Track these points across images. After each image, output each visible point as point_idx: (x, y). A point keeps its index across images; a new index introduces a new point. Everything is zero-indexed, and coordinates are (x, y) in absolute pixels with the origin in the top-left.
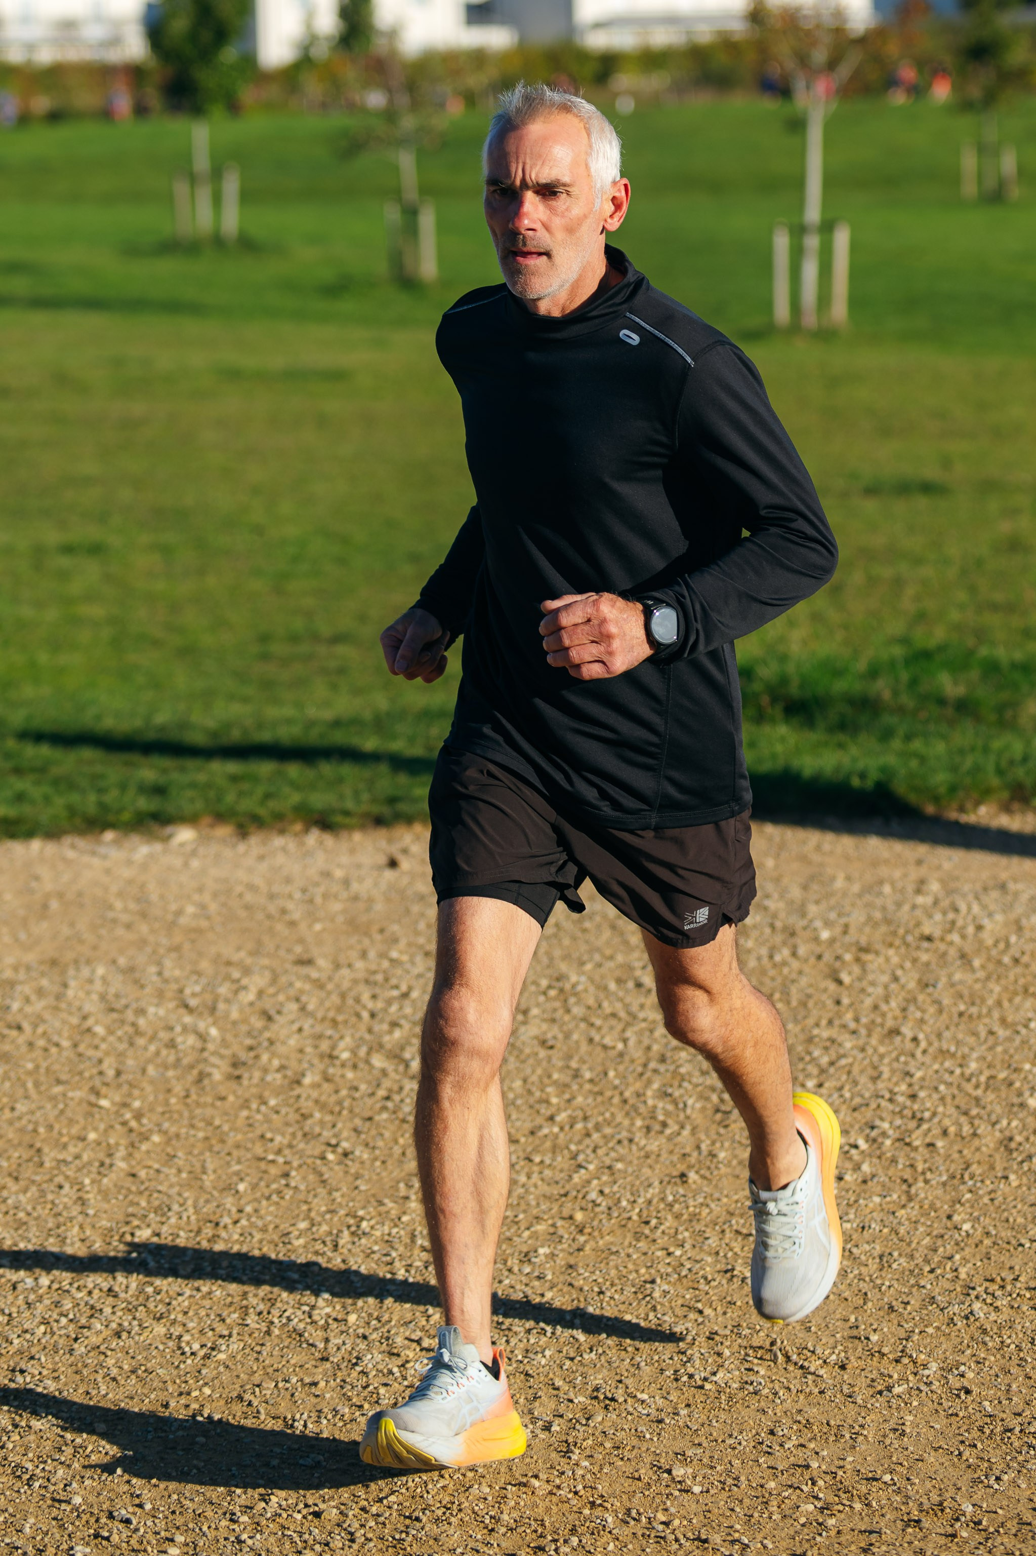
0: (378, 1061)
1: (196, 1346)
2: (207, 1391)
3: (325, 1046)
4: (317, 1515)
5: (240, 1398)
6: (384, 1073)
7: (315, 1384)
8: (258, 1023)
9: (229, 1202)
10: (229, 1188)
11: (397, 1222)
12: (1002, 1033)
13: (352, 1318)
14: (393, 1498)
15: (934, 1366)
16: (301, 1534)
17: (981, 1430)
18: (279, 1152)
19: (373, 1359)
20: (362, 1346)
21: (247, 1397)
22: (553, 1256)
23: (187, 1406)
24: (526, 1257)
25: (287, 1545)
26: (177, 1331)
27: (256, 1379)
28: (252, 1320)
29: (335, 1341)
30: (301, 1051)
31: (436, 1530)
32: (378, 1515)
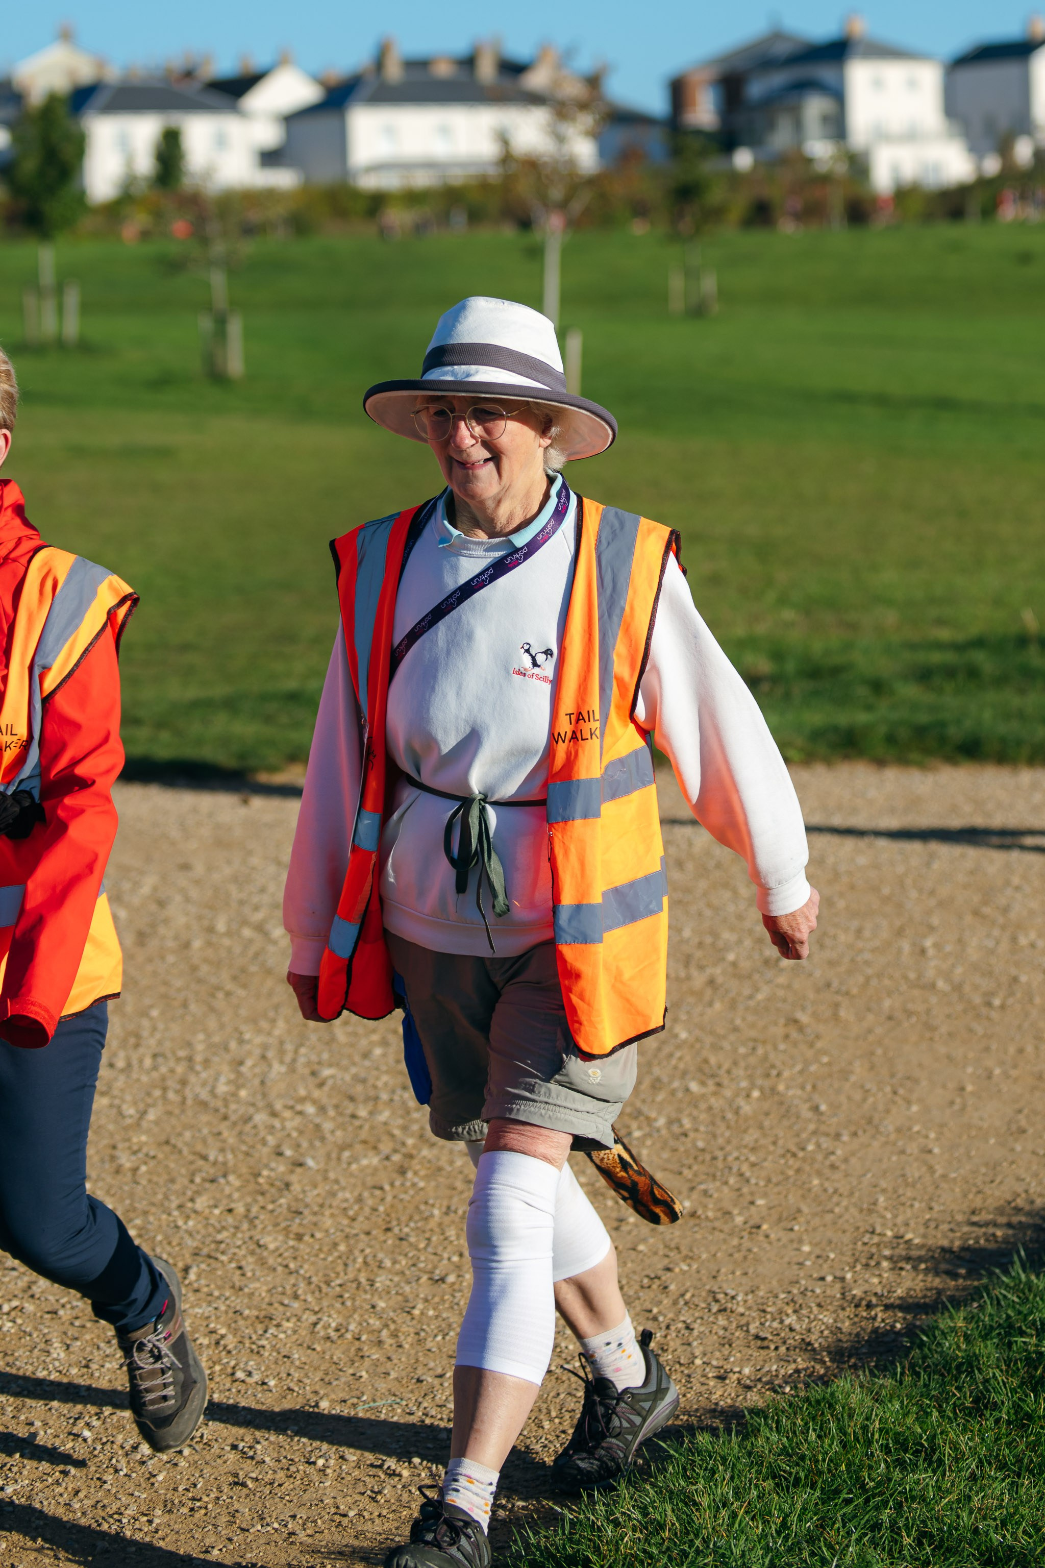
0: (247, 932)
1: (132, 1111)
2: (144, 1138)
3: (206, 923)
4: (230, 1211)
5: (167, 1142)
6: (251, 941)
7: (219, 1134)
8: (153, 907)
9: (146, 1023)
10: (144, 1014)
11: (269, 1034)
12: (708, 913)
13: (243, 1093)
14: (283, 1201)
15: (661, 1122)
16: (220, 1222)
17: (696, 1158)
18: (179, 990)
19: (260, 1118)
20: (251, 1110)
21: (173, 1141)
22: (384, 1055)
23: (130, 1148)
24: (366, 1055)
25: (211, 1229)
26: (117, 1102)
27: (179, 1130)
28: (171, 1095)
29: (233, 1106)
30: (188, 927)
31: (314, 1219)
32: (272, 1211)
